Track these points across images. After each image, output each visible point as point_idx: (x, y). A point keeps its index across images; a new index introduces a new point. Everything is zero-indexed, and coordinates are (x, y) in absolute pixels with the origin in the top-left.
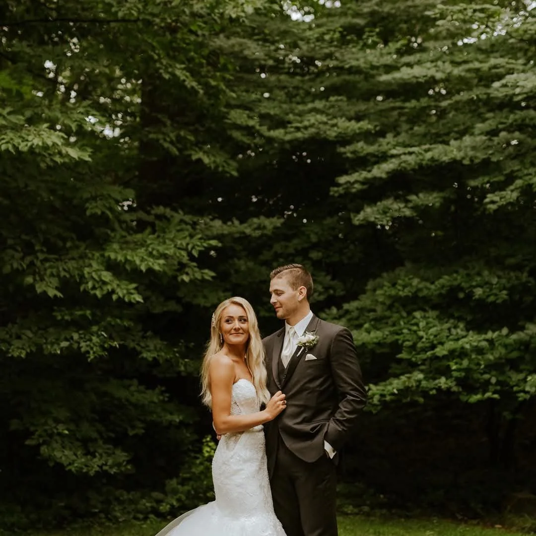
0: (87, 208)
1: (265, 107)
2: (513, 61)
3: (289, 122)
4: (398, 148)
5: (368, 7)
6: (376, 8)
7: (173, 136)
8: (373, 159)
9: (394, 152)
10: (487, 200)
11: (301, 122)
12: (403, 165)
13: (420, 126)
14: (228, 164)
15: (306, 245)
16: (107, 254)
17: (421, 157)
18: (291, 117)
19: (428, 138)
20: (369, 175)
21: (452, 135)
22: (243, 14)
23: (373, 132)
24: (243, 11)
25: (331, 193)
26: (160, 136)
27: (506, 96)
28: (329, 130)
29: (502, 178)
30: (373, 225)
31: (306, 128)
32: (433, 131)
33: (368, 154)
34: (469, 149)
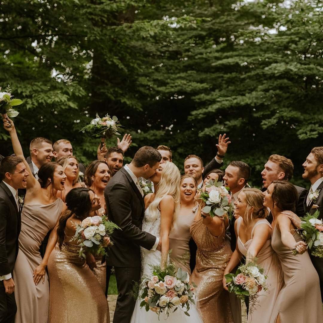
0: (74, 127)
1: (156, 75)
2: (276, 55)
3: (168, 83)
4: (221, 98)
5: (208, 26)
6: (212, 26)
7: (111, 90)
8: (209, 103)
9: (218, 100)
10: (262, 123)
11: (174, 84)
12: (223, 106)
13: (232, 86)
14: (138, 105)
15: (176, 145)
16: (84, 148)
17: (231, 102)
18: (169, 81)
19: (235, 92)
20: (207, 111)
21: (247, 91)
22: (149, 35)
23: (209, 89)
24: (149, 34)
25: (188, 119)
26: (106, 91)
27: (272, 73)
28: (188, 88)
29: (269, 113)
30: (209, 136)
31: (176, 86)
32: (238, 89)
33: (207, 100)
34: (254, 99)
